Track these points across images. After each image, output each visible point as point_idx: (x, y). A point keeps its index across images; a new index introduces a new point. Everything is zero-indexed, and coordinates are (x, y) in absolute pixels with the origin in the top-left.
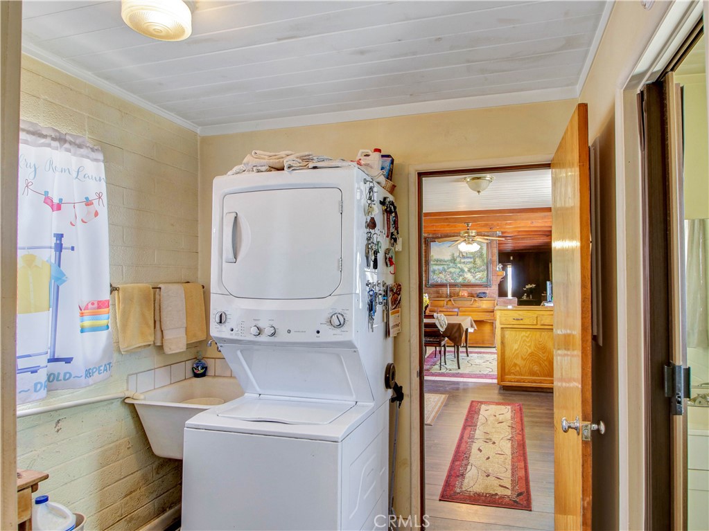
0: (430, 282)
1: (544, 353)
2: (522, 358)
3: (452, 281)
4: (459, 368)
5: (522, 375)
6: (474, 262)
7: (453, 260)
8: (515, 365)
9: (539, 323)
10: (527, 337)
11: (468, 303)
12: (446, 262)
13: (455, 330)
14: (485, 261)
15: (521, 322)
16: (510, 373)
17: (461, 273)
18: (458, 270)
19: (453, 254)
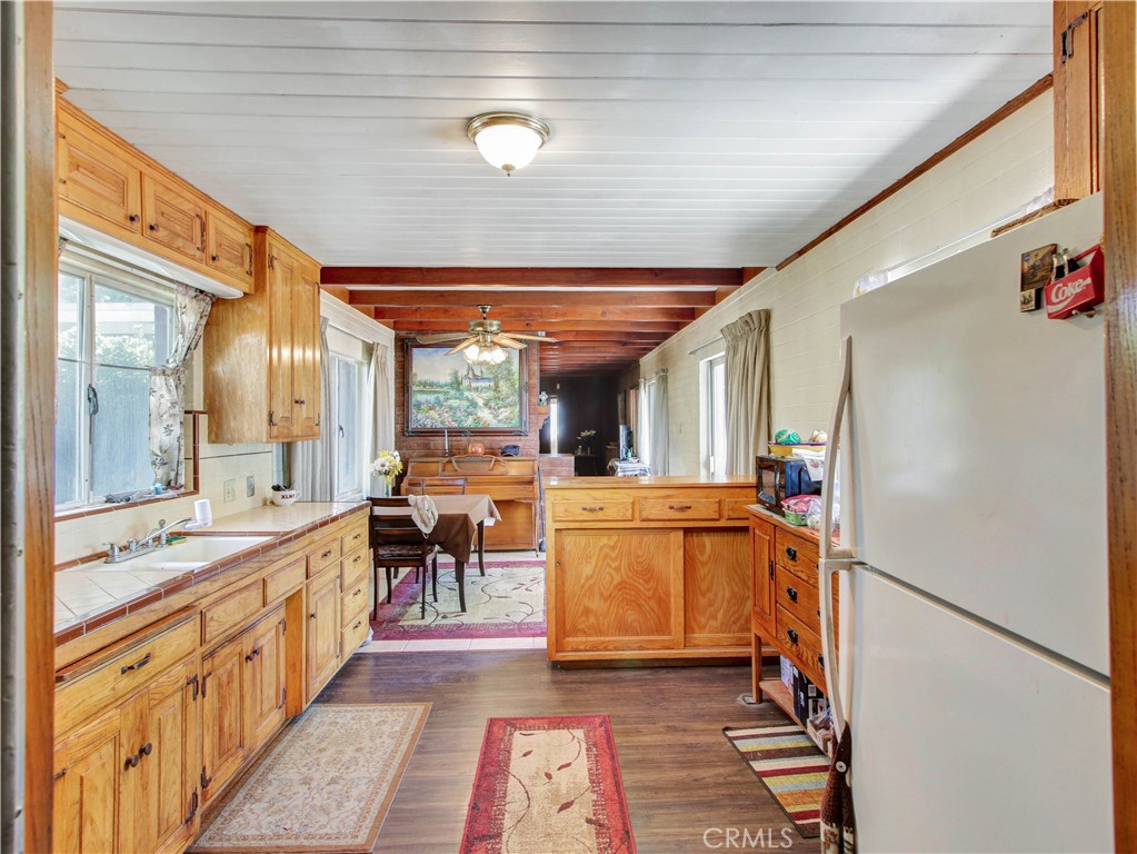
0: (413, 426)
1: (647, 582)
2: (602, 595)
3: (455, 425)
4: (463, 609)
5: (602, 633)
6: (496, 389)
7: (456, 384)
8: (587, 612)
9: (637, 515)
10: (613, 548)
11: (485, 467)
12: (441, 387)
13: (456, 528)
14: (517, 386)
15: (600, 515)
16: (575, 632)
17: (471, 409)
18: (466, 403)
19: (456, 373)
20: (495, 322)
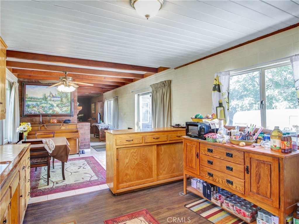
0: (25, 113)
1: (146, 162)
2: (131, 168)
3: (44, 113)
4: (64, 179)
5: (131, 181)
6: (62, 101)
7: (45, 98)
8: (126, 175)
9: (143, 141)
10: (135, 153)
11: (57, 127)
12: (39, 99)
13: (62, 150)
14: (70, 100)
15: (132, 142)
16: (123, 182)
17: (51, 107)
18: (49, 105)
19: (45, 95)
20: (70, 78)
